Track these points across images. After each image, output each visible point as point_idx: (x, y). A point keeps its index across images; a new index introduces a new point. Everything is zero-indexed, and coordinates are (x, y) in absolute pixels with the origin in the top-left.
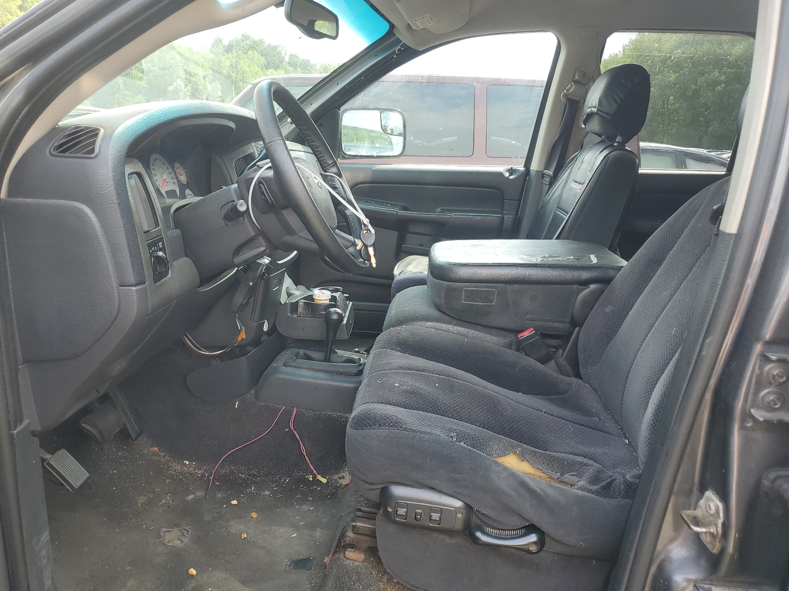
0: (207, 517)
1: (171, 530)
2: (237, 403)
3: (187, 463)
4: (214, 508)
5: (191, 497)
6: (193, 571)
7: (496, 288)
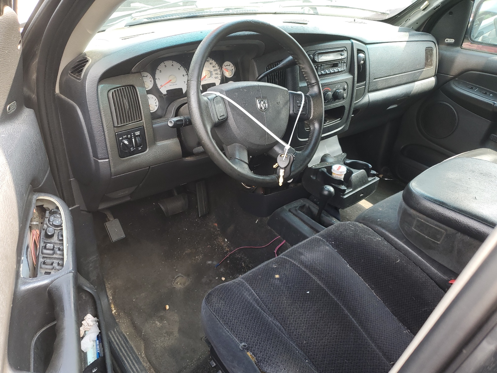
0: (204, 280)
1: (184, 276)
2: (257, 220)
3: (226, 240)
4: (212, 276)
5: (210, 262)
6: (167, 307)
7: (446, 230)
